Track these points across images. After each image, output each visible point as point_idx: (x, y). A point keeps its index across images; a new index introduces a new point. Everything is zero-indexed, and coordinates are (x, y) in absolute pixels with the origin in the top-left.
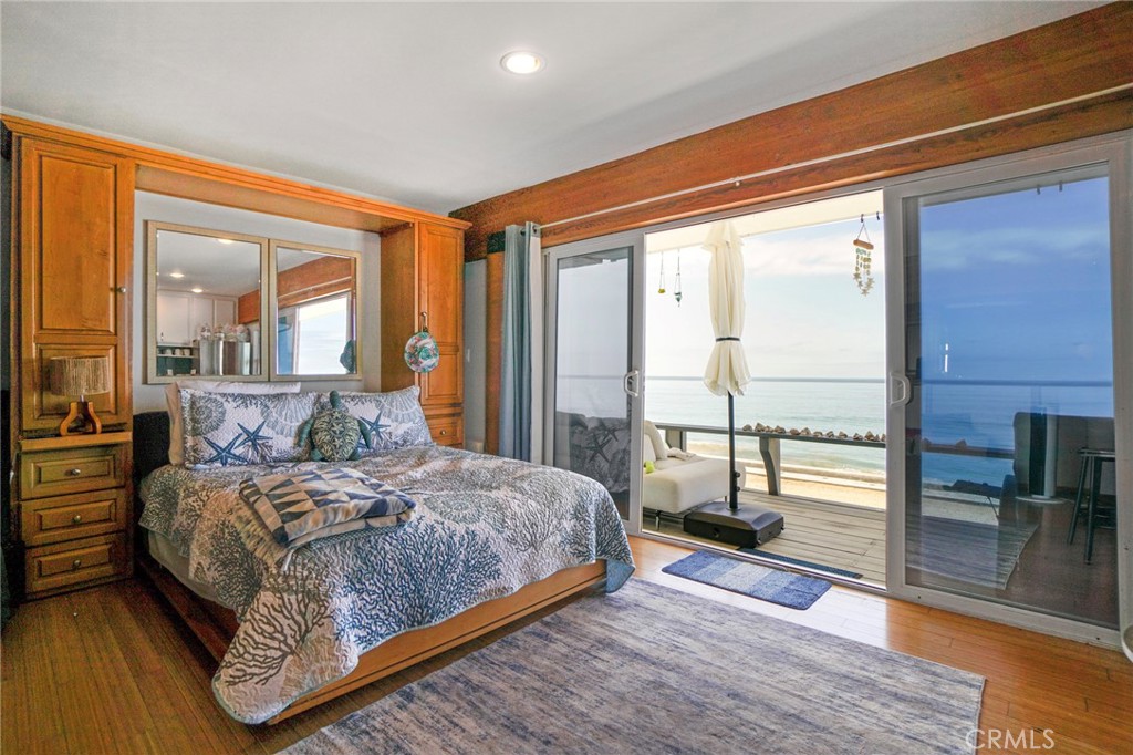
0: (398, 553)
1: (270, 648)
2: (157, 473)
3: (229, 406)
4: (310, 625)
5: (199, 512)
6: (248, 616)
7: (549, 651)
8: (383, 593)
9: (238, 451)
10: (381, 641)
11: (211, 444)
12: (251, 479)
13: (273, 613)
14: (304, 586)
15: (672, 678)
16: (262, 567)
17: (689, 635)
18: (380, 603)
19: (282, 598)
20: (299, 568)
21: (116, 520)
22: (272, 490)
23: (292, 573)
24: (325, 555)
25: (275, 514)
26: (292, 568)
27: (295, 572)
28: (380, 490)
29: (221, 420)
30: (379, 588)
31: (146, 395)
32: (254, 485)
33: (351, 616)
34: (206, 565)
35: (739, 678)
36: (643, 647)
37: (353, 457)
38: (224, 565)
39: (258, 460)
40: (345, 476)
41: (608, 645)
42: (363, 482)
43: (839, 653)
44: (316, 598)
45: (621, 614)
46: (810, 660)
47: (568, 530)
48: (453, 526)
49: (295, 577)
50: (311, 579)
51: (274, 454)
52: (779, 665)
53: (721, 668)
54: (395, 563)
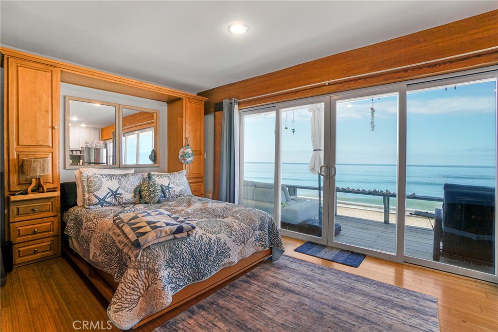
0: (188, 249)
1: (133, 295)
2: (72, 210)
3: (104, 180)
4: (150, 284)
5: (93, 229)
6: (123, 280)
7: (252, 289)
8: (182, 267)
9: (108, 200)
10: (181, 288)
11: (96, 196)
12: (118, 215)
13: (134, 279)
14: (147, 266)
15: (307, 301)
16: (127, 257)
17: (310, 281)
18: (181, 272)
19: (138, 272)
20: (145, 258)
21: (53, 231)
22: (130, 221)
23: (142, 260)
24: (156, 251)
25: (133, 233)
26: (142, 258)
27: (143, 259)
28: (178, 220)
29: (101, 186)
30: (180, 265)
31: (66, 175)
32: (120, 218)
33: (168, 278)
34: (98, 254)
35: (336, 300)
36: (292, 286)
37: (159, 202)
38: (108, 254)
39: (117, 203)
40: (161, 213)
41: (276, 286)
42: (170, 216)
43: (375, 287)
44: (152, 272)
45: (280, 271)
46: (363, 291)
47: (257, 235)
48: (211, 236)
49: (144, 262)
50: (151, 263)
51: (124, 201)
52: (351, 294)
53: (327, 295)
54: (187, 254)
